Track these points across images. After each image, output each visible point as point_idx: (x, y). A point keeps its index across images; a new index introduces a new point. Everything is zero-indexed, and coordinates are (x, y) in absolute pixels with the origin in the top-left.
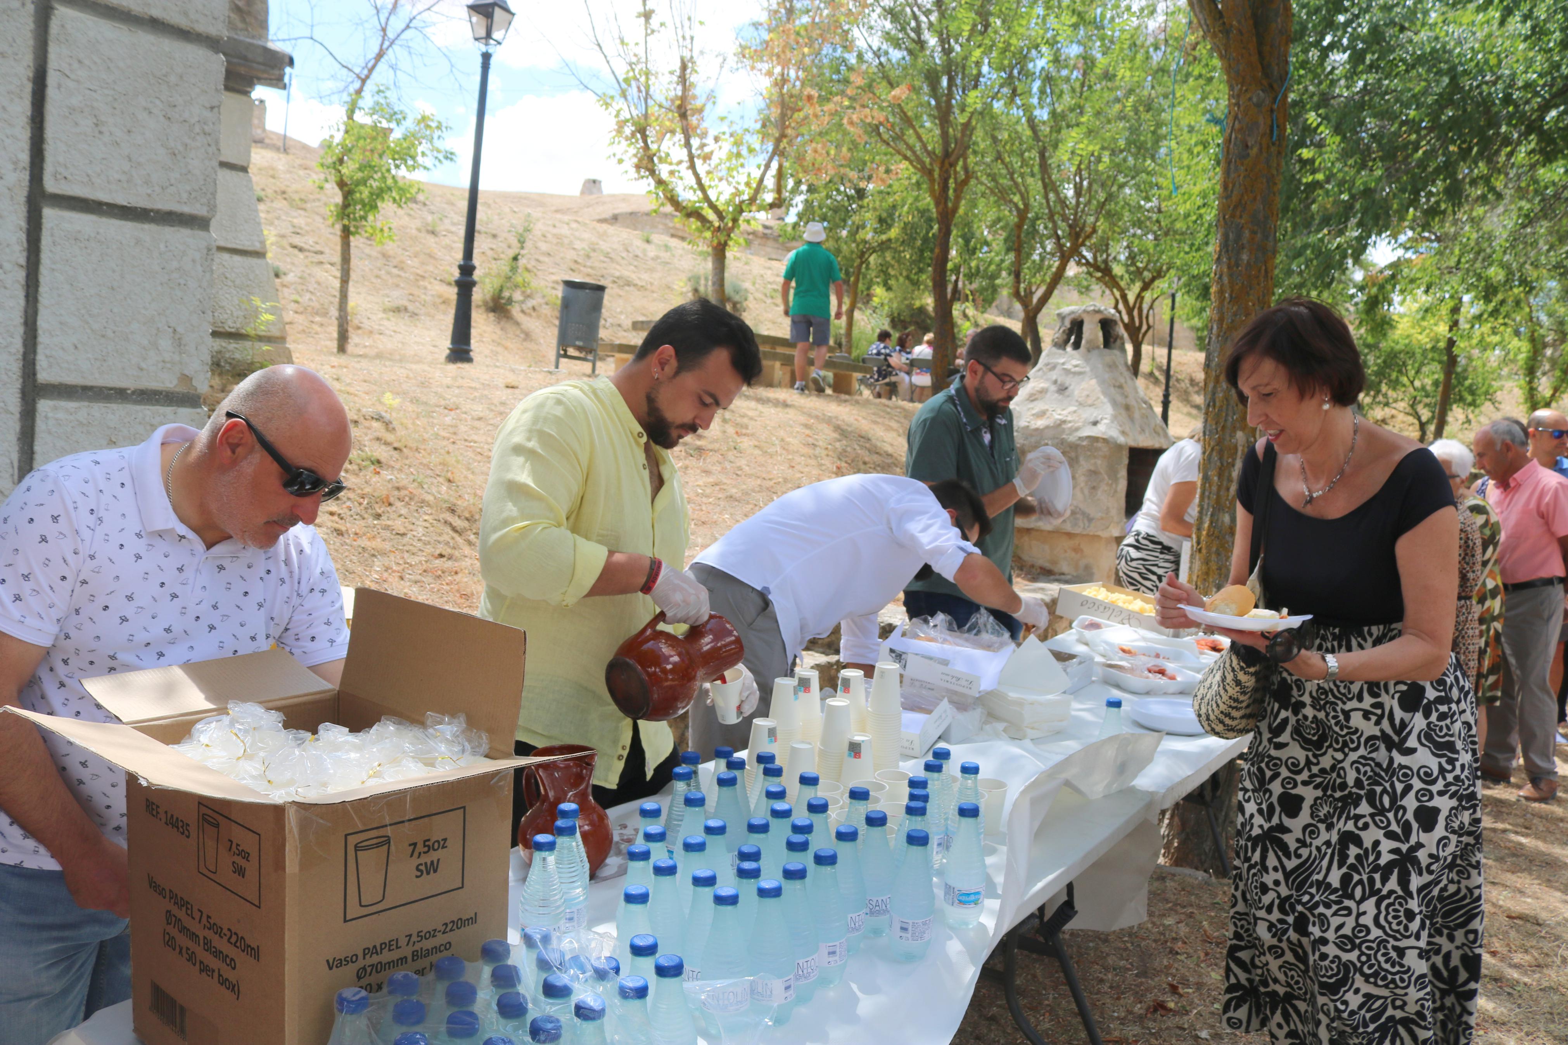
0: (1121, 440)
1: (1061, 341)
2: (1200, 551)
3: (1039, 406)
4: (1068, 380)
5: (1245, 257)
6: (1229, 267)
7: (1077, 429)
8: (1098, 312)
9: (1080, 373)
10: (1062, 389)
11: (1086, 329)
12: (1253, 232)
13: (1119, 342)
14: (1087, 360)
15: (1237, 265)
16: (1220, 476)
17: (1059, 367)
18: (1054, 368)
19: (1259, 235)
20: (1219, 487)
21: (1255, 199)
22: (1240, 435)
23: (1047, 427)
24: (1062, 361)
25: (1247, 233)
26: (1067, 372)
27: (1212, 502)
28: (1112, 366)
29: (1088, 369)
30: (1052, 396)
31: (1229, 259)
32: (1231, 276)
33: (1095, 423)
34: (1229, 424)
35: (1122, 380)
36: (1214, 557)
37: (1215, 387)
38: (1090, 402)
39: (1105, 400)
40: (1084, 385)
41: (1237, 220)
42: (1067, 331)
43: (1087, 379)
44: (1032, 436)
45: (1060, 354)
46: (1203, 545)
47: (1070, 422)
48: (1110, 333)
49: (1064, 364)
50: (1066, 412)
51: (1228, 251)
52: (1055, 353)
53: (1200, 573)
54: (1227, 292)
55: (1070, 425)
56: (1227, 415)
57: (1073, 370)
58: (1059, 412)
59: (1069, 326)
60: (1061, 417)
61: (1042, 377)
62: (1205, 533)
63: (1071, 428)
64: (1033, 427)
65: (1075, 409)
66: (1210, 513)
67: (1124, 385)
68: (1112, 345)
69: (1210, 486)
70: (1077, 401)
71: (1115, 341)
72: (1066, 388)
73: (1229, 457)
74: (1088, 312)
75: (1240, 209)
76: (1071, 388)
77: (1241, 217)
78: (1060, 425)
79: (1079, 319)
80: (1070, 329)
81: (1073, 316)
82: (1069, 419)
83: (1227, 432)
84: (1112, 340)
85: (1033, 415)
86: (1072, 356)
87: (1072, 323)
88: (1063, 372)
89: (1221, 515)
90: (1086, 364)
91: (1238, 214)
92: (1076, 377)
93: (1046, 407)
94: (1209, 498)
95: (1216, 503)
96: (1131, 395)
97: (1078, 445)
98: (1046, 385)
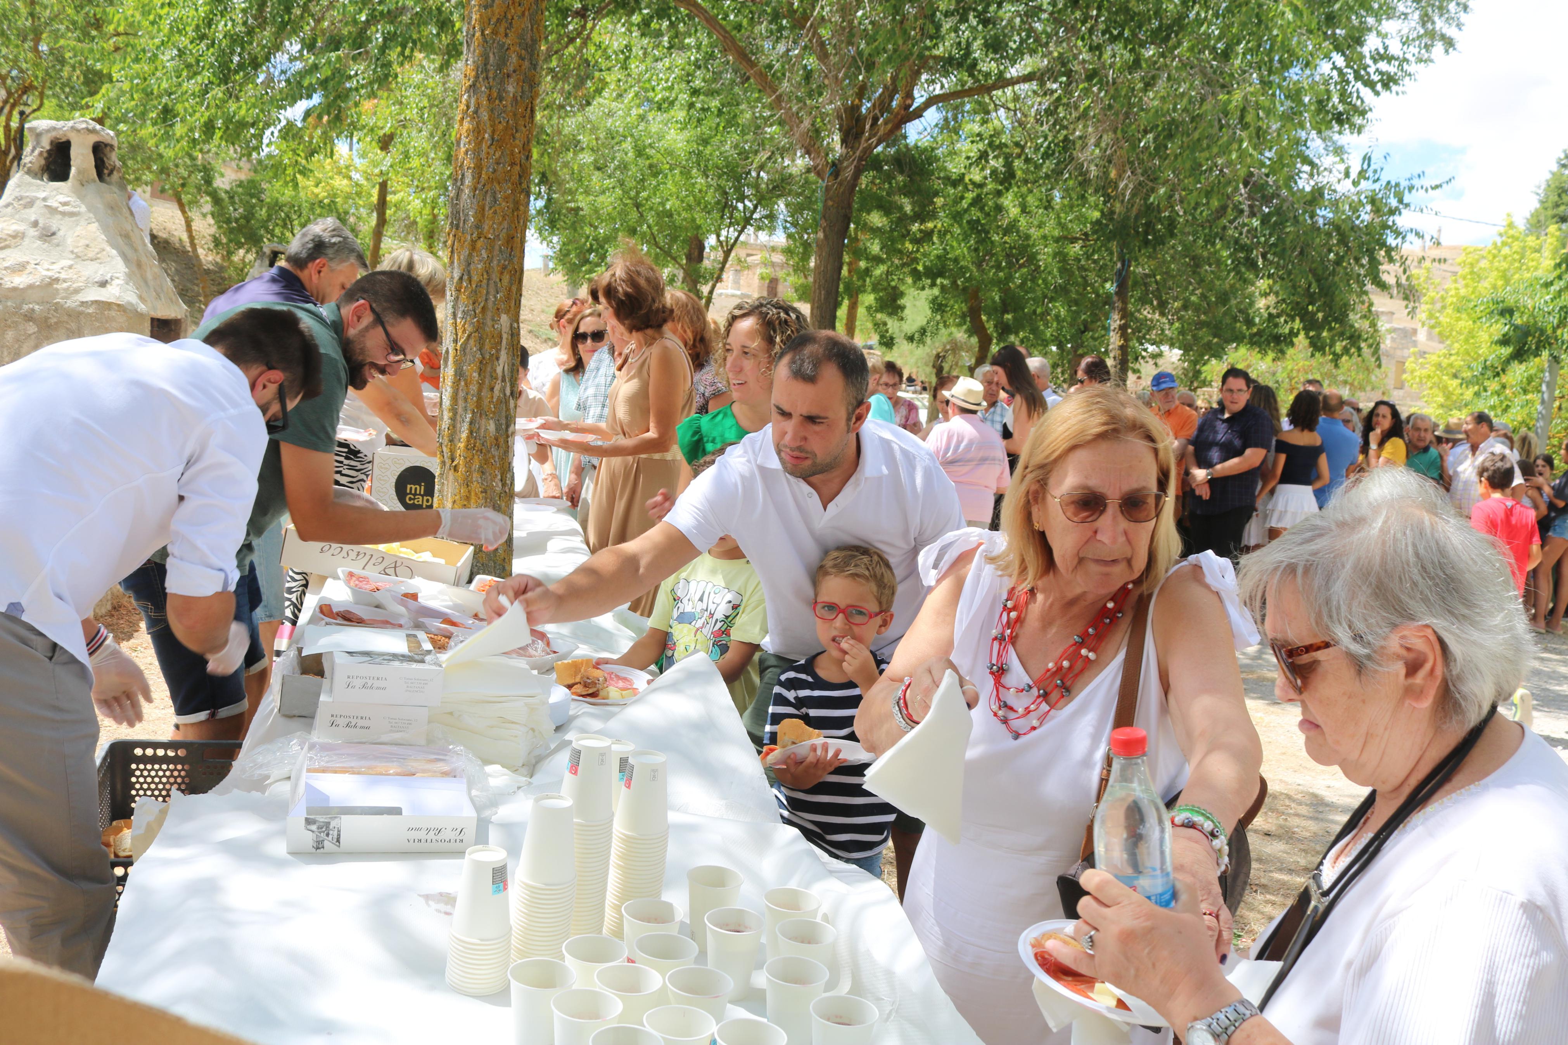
0: (142, 307)
1: (36, 167)
2: (456, 469)
3: (12, 257)
4: (55, 223)
5: (511, 89)
6: (489, 100)
7: (77, 291)
8: (93, 131)
9: (72, 214)
10: (48, 235)
11: (74, 152)
12: (521, 58)
13: (116, 176)
14: (81, 198)
15: (501, 99)
16: (480, 371)
17: (39, 204)
18: (31, 204)
19: (526, 63)
20: (481, 386)
21: (523, 14)
22: (504, 319)
23: (31, 287)
24: (42, 195)
25: (514, 58)
26: (53, 210)
27: (471, 404)
28: (112, 208)
29: (83, 209)
30: (32, 242)
31: (490, 88)
32: (492, 110)
33: (103, 284)
34: (490, 304)
36: (476, 476)
37: (470, 255)
38: (91, 254)
39: (114, 252)
40: (79, 230)
41: (501, 38)
42: (45, 155)
43: (83, 222)
44: (7, 298)
45: (38, 186)
46: (459, 461)
47: (65, 281)
48: (103, 162)
49: (45, 199)
50: (57, 267)
51: (487, 78)
52: (30, 184)
53: (457, 497)
54: (485, 132)
55: (65, 285)
56: (488, 293)
57: (61, 209)
58: (46, 266)
59: (48, 147)
60: (50, 274)
61: (12, 216)
62: (462, 445)
63: (68, 289)
64: (9, 285)
65: (70, 262)
66: (468, 420)
67: (131, 234)
68: (107, 178)
69: (466, 384)
70: (72, 252)
71: (111, 173)
72: (54, 234)
73: (492, 348)
74: (78, 131)
75: (504, 24)
76: (61, 233)
77: (506, 35)
78: (50, 284)
79: (64, 140)
80: (49, 152)
81: (54, 134)
82: (63, 276)
83: (489, 314)
84: (106, 171)
85: (6, 268)
86: (56, 189)
87: (52, 143)
88: (45, 211)
89: (483, 422)
90: (78, 202)
91: (502, 30)
92: (67, 219)
93: (25, 259)
94: (466, 400)
95: (477, 407)
96: (140, 248)
97: (81, 313)
98: (20, 227)
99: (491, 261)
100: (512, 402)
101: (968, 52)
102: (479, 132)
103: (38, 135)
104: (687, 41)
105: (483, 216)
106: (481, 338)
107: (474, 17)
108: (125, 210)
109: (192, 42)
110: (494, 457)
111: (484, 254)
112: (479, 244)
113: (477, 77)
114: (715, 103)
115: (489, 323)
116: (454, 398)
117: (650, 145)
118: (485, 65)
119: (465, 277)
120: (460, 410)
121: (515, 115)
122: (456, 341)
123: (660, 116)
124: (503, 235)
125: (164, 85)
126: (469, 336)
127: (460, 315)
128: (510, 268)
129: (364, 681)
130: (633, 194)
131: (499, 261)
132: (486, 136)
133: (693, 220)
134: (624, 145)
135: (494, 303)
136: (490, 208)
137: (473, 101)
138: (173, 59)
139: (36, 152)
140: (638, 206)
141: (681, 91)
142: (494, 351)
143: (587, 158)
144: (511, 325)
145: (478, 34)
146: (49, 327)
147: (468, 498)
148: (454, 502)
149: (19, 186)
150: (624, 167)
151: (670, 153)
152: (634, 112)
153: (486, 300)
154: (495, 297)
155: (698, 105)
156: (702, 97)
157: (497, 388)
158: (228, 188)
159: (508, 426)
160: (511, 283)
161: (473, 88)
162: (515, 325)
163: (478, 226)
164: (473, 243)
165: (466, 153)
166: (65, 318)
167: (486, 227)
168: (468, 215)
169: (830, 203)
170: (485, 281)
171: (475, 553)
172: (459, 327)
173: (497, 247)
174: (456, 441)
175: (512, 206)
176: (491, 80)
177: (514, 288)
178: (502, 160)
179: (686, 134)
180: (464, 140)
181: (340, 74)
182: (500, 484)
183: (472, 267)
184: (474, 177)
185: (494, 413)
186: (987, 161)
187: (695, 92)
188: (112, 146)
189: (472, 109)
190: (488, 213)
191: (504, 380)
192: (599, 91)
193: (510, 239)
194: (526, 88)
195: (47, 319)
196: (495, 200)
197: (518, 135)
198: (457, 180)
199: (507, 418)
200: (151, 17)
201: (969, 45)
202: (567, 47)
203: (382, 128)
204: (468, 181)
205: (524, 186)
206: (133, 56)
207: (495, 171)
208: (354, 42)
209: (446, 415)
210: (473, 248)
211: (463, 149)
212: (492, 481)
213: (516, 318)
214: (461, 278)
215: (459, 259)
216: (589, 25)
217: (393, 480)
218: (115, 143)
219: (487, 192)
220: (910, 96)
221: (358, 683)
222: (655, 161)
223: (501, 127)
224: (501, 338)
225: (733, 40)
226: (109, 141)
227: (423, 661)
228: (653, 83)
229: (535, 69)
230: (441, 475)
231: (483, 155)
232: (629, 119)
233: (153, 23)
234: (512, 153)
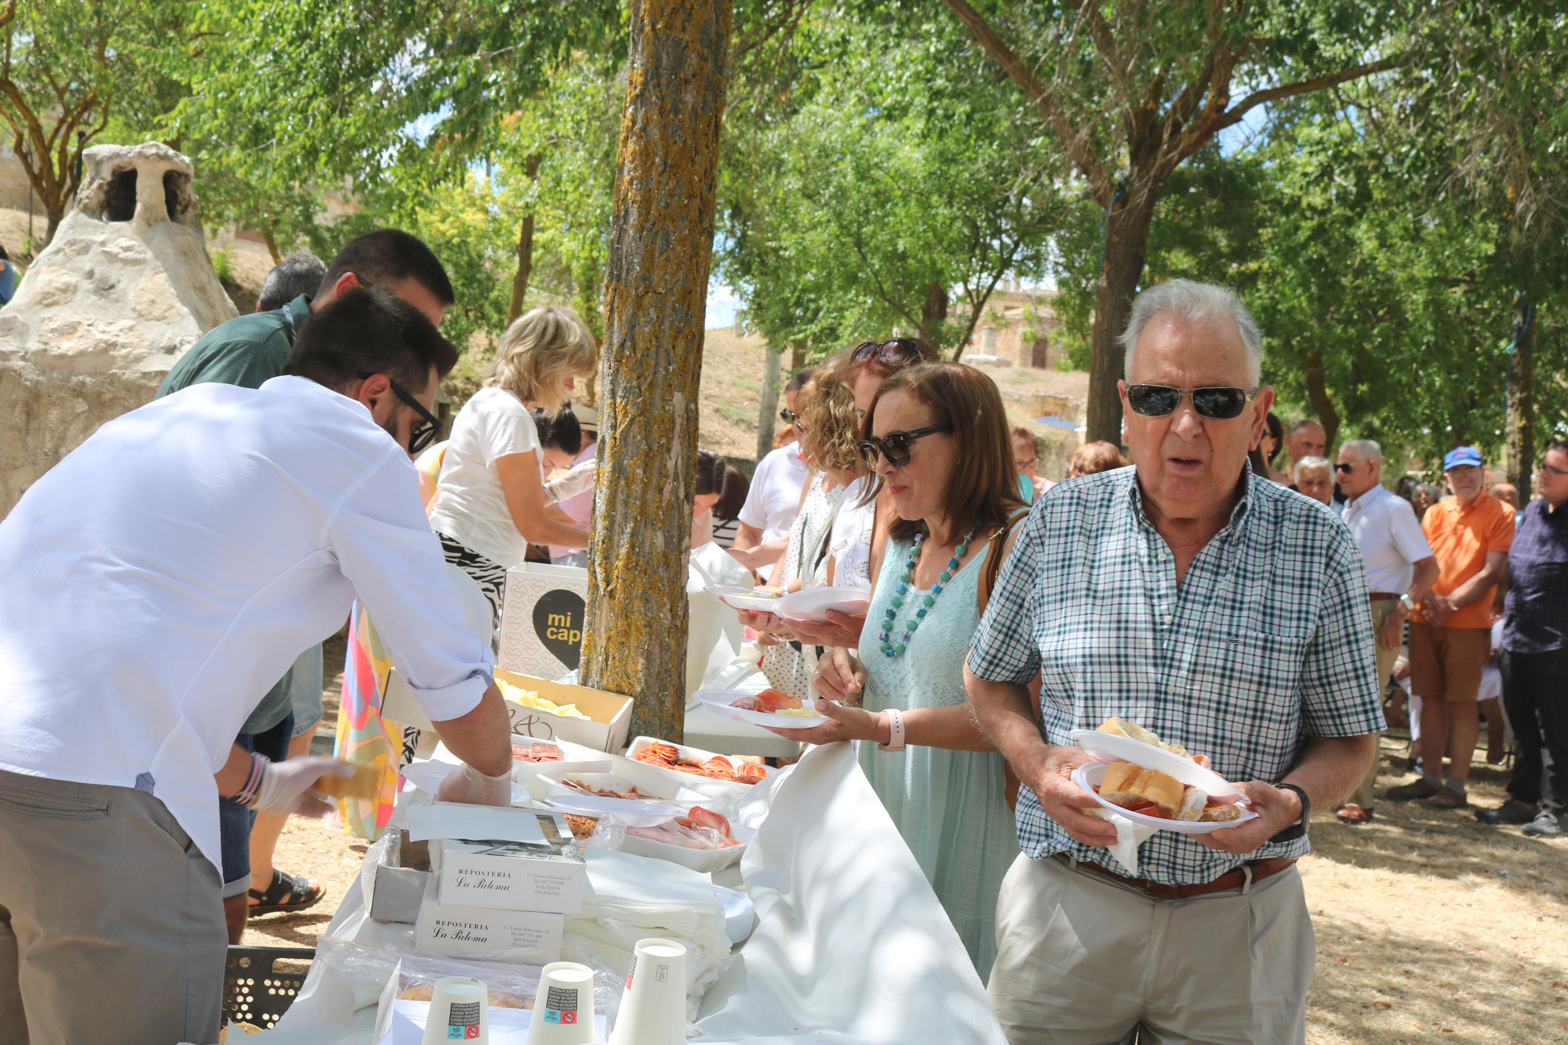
1: (94, 204)
2: (611, 595)
3: (61, 316)
4: (114, 273)
5: (689, 98)
6: (661, 114)
7: (138, 359)
8: (165, 158)
9: (135, 262)
10: (105, 289)
11: (140, 185)
12: (703, 58)
13: (190, 213)
14: (147, 241)
15: (677, 112)
16: (646, 467)
17: (96, 249)
18: (85, 249)
19: (710, 65)
20: (646, 486)
22: (678, 397)
23: (82, 353)
24: (100, 238)
25: (693, 59)
26: (112, 258)
28: (186, 254)
29: (149, 255)
30: (85, 297)
31: (663, 98)
32: (665, 127)
34: (660, 378)
35: (205, 278)
36: (637, 604)
37: (634, 315)
38: (157, 313)
39: (185, 310)
40: (143, 282)
41: (676, 34)
42: (105, 188)
43: (148, 272)
44: (53, 368)
45: (96, 227)
46: (617, 584)
47: (124, 346)
48: (176, 196)
49: (103, 244)
50: (113, 329)
51: (659, 85)
52: (86, 225)
53: (613, 633)
54: (656, 155)
55: (124, 351)
56: (657, 364)
57: (123, 255)
58: (102, 327)
59: (109, 178)
60: (105, 337)
61: (63, 265)
62: (620, 564)
63: (126, 356)
64: (55, 351)
65: (131, 323)
66: (628, 530)
67: (208, 287)
68: (180, 217)
69: (627, 484)
70: (134, 310)
71: (185, 210)
72: (112, 287)
73: (661, 436)
74: (147, 157)
75: (681, 16)
76: (121, 286)
77: (684, 29)
78: (105, 350)
79: (129, 168)
80: (110, 184)
81: (117, 162)
82: (122, 340)
83: (658, 392)
84: (179, 208)
85: (53, 331)
86: (118, 231)
87: (114, 173)
88: (102, 258)
89: (649, 533)
90: (144, 247)
91: (678, 23)
92: (129, 268)
93: (76, 318)
94: (626, 504)
95: (641, 514)
96: (218, 304)
97: (141, 387)
98: (72, 279)
99: (662, 323)
100: (686, 507)
101: (1306, 32)
102: (648, 155)
103: (98, 164)
104: (925, 27)
105: (652, 264)
106: (647, 423)
107: (643, 7)
108: (201, 257)
109: (291, 43)
110: (661, 579)
111: (653, 313)
112: (648, 299)
113: (645, 84)
114: (962, 108)
115: (658, 403)
116: (611, 502)
117: (876, 164)
118: (657, 68)
119: (628, 344)
120: (619, 518)
121: (694, 132)
122: (614, 427)
123: (890, 127)
124: (677, 288)
125: (256, 98)
126: (632, 421)
127: (620, 393)
128: (686, 331)
129: (481, 877)
130: (854, 228)
131: (672, 322)
132: (657, 160)
133: (934, 262)
134: (842, 165)
135: (665, 377)
136: (661, 254)
137: (640, 115)
138: (267, 65)
139: (95, 185)
140: (859, 244)
141: (917, 93)
142: (664, 441)
143: (793, 183)
144: (687, 406)
145: (648, 29)
146: (102, 404)
147: (626, 634)
148: (609, 639)
149: (72, 227)
150: (842, 194)
151: (902, 175)
152: (857, 122)
153: (655, 373)
154: (667, 370)
155: (940, 112)
156: (946, 101)
157: (668, 488)
158: (331, 225)
159: (681, 539)
160: (687, 352)
161: (640, 98)
162: (693, 406)
163: (644, 278)
164: (639, 298)
165: (631, 182)
166: (123, 393)
167: (656, 279)
168: (632, 262)
169: (1116, 239)
170: (654, 349)
171: (635, 707)
172: (619, 408)
173: (669, 305)
174: (613, 558)
175: (689, 251)
176: (664, 88)
177: (691, 358)
178: (677, 192)
179: (925, 149)
180: (628, 166)
181: (476, 82)
182: (669, 616)
183: (637, 330)
184: (640, 215)
185: (663, 521)
186: (1331, 179)
187: (937, 94)
188: (187, 177)
189: (638, 126)
190: (659, 259)
191: (676, 478)
192: (809, 95)
193: (687, 293)
194: (709, 97)
195: (100, 394)
196: (668, 242)
197: (698, 159)
198: (621, 218)
199: (679, 527)
200: (241, 13)
201: (1305, 21)
202: (766, 38)
203: (528, 148)
204: (633, 219)
205: (706, 224)
206: (219, 62)
207: (668, 205)
208: (494, 40)
209: (600, 525)
210: (639, 305)
211: (627, 178)
212: (660, 611)
213: (693, 397)
214: (622, 345)
215: (620, 320)
216: (796, 9)
217: (531, 609)
218: (191, 172)
219: (657, 233)
220: (1223, 93)
221: (473, 879)
222: (882, 187)
223: (676, 148)
224: (673, 423)
225: (984, 24)
226: (184, 169)
227: (559, 853)
228: (882, 85)
229: (721, 72)
230: (593, 602)
231: (653, 185)
232: (848, 132)
233: (242, 20)
234: (690, 182)
